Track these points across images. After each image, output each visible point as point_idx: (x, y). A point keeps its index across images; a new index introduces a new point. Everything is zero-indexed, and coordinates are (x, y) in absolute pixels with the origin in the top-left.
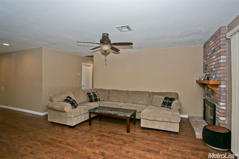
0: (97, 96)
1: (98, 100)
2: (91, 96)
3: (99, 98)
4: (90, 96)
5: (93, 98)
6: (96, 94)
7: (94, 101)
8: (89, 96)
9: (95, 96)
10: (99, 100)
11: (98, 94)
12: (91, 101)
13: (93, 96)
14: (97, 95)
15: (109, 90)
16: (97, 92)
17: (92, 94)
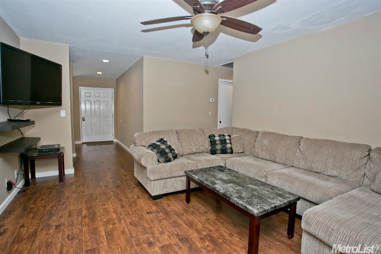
0: (226, 143)
1: (229, 151)
2: (215, 141)
3: (231, 148)
4: (213, 143)
5: (219, 147)
6: (227, 138)
7: (219, 152)
8: (210, 141)
9: (223, 142)
10: (232, 153)
11: (230, 140)
12: (213, 152)
13: (218, 142)
14: (228, 141)
15: (258, 133)
16: (229, 136)
17: (217, 138)
